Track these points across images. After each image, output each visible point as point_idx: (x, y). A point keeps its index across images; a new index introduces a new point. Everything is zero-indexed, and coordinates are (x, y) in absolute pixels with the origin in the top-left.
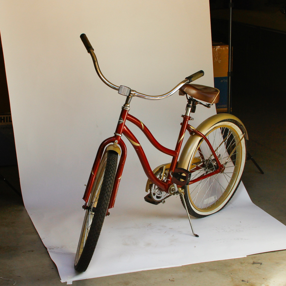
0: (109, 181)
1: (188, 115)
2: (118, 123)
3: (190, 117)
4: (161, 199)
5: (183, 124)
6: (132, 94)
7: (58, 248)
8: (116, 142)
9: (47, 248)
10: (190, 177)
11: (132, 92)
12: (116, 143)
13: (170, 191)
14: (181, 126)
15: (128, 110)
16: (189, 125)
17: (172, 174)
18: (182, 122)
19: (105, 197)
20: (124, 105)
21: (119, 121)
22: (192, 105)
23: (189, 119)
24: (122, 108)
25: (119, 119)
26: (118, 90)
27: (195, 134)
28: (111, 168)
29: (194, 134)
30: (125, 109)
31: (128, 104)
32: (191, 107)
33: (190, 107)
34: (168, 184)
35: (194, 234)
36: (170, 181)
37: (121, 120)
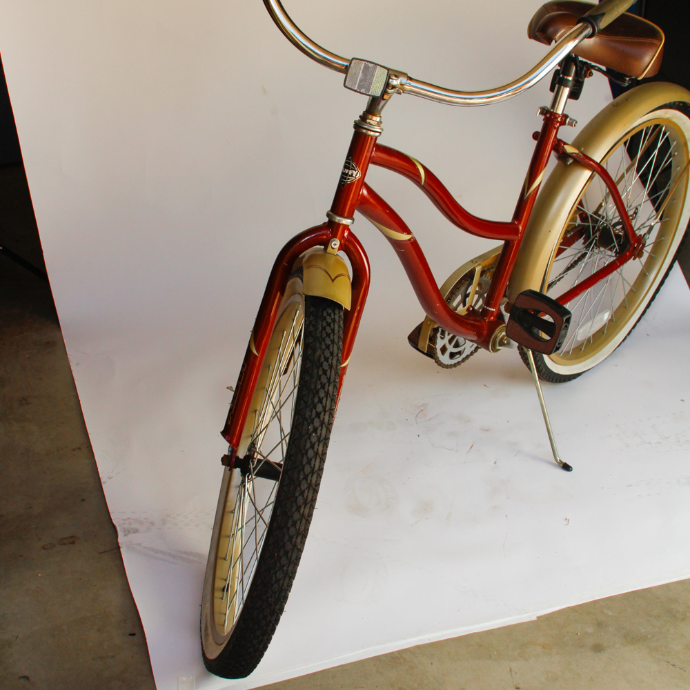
0: (315, 430)
1: (560, 112)
2: (341, 181)
3: (565, 116)
4: (464, 356)
5: (541, 138)
6: (394, 87)
7: (152, 523)
8: (335, 245)
9: (118, 529)
10: (566, 326)
11: (395, 82)
12: (332, 248)
13: (494, 346)
14: (535, 143)
15: (377, 134)
16: (560, 141)
17: (506, 310)
18: (540, 130)
19: (302, 493)
20: (364, 118)
21: (343, 174)
22: (573, 80)
23: (563, 123)
24: (355, 127)
25: (346, 167)
26: (345, 70)
27: (573, 162)
28: (319, 378)
29: (571, 161)
30: (364, 131)
31: (376, 116)
32: (570, 84)
33: (566, 86)
34: (487, 320)
35: (558, 459)
36: (495, 313)
37: (352, 169)
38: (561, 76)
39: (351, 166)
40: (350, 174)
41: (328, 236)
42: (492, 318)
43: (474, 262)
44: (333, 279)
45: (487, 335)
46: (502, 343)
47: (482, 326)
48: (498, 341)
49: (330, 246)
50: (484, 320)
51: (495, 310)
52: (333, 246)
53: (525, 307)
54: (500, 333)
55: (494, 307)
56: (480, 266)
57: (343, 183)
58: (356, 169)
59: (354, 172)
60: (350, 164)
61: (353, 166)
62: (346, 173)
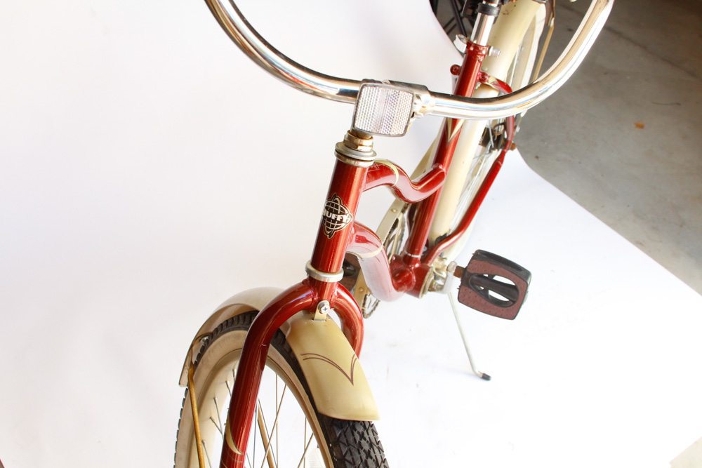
1: (484, 43)
12: (322, 313)
30: (353, 162)
32: (495, 12)
33: (491, 14)
34: (413, 268)
35: (477, 371)
36: (419, 259)
37: (341, 214)
38: (484, 2)
39: (339, 211)
40: (338, 219)
41: (313, 299)
42: (417, 265)
43: (395, 211)
44: (350, 377)
45: (416, 284)
46: (431, 289)
47: (410, 276)
48: (427, 288)
49: (317, 311)
50: (410, 268)
51: (419, 257)
52: (323, 311)
53: (480, 272)
54: (429, 279)
55: (418, 254)
56: (402, 214)
57: (329, 232)
58: (346, 212)
59: (344, 216)
60: (337, 207)
61: (342, 209)
62: (331, 218)
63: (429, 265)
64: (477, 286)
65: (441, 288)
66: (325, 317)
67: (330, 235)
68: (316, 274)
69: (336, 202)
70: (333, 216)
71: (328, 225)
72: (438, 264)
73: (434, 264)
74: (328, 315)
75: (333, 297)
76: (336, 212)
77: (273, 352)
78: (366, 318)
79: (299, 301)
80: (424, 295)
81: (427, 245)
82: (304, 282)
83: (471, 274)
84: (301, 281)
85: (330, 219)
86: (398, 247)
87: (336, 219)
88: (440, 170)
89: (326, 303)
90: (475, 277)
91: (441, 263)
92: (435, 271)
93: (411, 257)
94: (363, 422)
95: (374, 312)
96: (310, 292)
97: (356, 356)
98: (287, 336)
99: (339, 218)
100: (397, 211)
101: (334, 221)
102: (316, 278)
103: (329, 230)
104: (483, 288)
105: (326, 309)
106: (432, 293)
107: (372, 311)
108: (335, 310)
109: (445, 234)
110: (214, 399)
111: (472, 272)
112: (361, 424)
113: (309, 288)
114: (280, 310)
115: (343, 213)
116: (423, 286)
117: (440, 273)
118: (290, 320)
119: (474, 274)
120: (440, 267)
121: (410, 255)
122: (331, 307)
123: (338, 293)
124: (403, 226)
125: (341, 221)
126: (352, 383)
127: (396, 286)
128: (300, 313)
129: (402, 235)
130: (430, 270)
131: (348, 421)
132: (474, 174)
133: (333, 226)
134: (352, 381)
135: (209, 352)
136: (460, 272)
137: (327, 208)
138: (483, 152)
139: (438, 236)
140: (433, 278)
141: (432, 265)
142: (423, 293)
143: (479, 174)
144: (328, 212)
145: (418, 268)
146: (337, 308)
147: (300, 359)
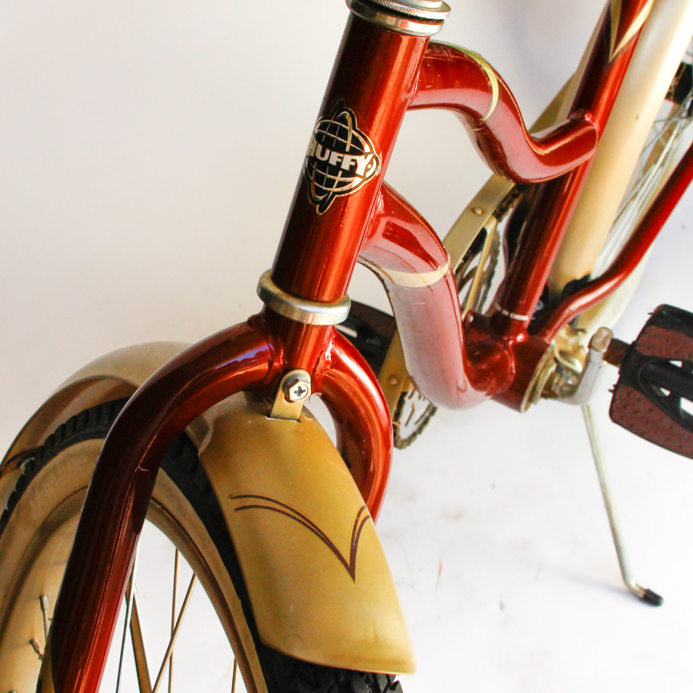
34: (511, 342)
35: (633, 583)
36: (526, 325)
37: (353, 152)
39: (349, 144)
40: (346, 166)
41: (271, 365)
42: (520, 338)
43: (479, 212)
44: (348, 561)
45: (517, 379)
46: (549, 393)
47: (504, 360)
48: (540, 390)
49: (281, 394)
50: (505, 343)
51: (526, 318)
52: (293, 396)
53: (663, 355)
54: (545, 372)
55: (524, 313)
56: (494, 221)
57: (321, 198)
58: (367, 149)
59: (360, 159)
60: (344, 134)
61: (355, 140)
62: (327, 162)
63: (546, 340)
64: (655, 388)
65: (570, 393)
66: (298, 413)
67: (323, 204)
68: (281, 301)
69: (344, 120)
70: (334, 158)
71: (320, 179)
72: (565, 342)
73: (559, 340)
74: (304, 409)
75: (321, 363)
76: (341, 148)
77: (165, 488)
78: (401, 447)
79: (236, 366)
80: (532, 406)
81: (544, 298)
82: (253, 321)
83: (643, 359)
84: (246, 320)
85: (325, 165)
86: (479, 298)
87: (339, 164)
88: (588, 124)
89: (304, 379)
90: (652, 367)
91: (572, 340)
92: (557, 355)
93: (508, 317)
94: (374, 675)
95: (419, 437)
96: (265, 347)
97: (367, 512)
98: (201, 450)
99: (346, 164)
100: (483, 212)
101: (336, 169)
102: (282, 312)
103: (320, 192)
104: (667, 393)
105: (300, 391)
106: (550, 403)
107: (414, 435)
108: (325, 398)
109: (586, 277)
110: (41, 598)
111: (647, 353)
112: (367, 681)
113: (264, 336)
114: (188, 384)
115: (357, 151)
116: (532, 384)
117: (569, 361)
118: (210, 415)
119: (651, 358)
120: (570, 348)
121: (506, 313)
122: (315, 389)
123: (334, 355)
124: (494, 252)
125: (352, 172)
126: (353, 576)
127: (473, 376)
128: (237, 399)
129: (491, 273)
130: (549, 350)
131: (335, 672)
132: (653, 159)
133: (330, 183)
134: (351, 569)
135: (34, 489)
136: (617, 352)
137: (318, 137)
138: (674, 114)
139: (569, 280)
140: (553, 368)
141: (553, 342)
142: (531, 400)
143: (662, 164)
144: (320, 147)
145: (521, 344)
146: (330, 393)
147: (228, 507)
